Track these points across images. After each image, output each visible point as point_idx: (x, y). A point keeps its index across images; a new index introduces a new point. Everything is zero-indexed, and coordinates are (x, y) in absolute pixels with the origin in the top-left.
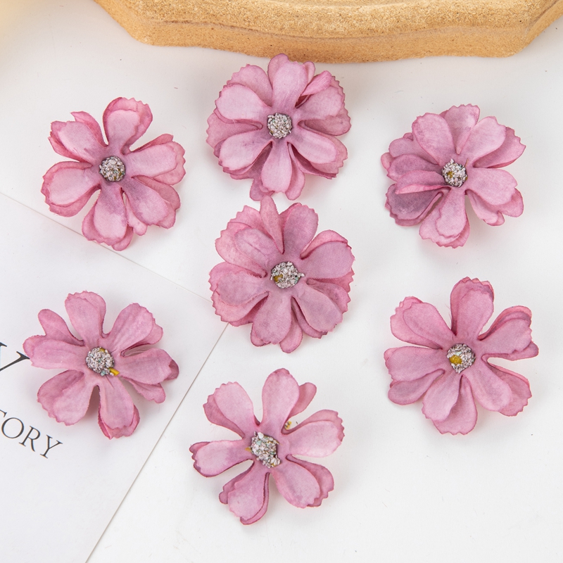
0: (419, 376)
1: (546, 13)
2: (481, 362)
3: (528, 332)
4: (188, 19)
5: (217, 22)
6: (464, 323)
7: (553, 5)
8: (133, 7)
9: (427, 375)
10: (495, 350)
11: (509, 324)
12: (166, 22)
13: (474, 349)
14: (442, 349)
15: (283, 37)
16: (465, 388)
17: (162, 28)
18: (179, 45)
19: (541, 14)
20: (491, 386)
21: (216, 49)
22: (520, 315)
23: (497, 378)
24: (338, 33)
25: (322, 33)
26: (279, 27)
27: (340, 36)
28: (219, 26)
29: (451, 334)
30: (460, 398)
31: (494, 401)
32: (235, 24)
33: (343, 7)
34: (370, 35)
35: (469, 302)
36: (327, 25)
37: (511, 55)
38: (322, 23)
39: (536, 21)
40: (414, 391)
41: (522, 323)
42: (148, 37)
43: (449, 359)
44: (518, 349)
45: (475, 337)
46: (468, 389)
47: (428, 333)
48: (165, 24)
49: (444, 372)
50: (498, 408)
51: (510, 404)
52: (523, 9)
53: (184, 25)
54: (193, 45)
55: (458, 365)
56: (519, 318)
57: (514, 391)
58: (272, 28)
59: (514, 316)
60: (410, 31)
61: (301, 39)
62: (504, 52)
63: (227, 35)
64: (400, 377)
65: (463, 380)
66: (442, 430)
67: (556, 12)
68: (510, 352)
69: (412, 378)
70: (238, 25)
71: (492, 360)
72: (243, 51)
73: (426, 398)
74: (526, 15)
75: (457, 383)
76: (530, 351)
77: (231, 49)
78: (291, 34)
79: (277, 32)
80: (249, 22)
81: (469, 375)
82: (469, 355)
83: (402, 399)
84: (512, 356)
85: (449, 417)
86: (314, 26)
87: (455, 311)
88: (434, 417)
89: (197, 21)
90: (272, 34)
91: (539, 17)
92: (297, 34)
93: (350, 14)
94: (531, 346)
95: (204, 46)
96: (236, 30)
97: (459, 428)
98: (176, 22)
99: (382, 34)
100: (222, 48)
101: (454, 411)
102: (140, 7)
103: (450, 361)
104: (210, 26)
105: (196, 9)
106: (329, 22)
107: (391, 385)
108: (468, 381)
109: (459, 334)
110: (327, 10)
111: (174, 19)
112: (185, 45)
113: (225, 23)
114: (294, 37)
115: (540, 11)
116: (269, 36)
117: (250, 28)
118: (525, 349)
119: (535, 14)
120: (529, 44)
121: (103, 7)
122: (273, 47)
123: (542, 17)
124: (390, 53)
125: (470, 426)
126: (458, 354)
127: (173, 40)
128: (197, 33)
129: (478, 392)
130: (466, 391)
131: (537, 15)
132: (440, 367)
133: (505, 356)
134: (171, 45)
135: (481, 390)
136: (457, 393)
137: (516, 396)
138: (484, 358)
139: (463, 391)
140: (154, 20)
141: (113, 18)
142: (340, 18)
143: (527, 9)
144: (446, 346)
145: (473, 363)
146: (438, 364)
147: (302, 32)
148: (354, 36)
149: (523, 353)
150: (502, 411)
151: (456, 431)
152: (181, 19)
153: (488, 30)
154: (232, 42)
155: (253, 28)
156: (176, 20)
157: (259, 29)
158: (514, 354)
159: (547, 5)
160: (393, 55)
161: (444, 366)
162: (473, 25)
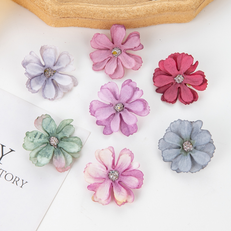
0: (103, 60)
1: (201, 5)
2: (124, 52)
3: (139, 40)
4: (69, 16)
5: (80, 17)
7: (203, 2)
8: (48, 13)
9: (105, 59)
10: (128, 48)
11: (132, 38)
12: (61, 18)
13: (121, 49)
14: (109, 50)
15: (105, 20)
16: (119, 62)
17: (59, 20)
18: (65, 26)
19: (199, 6)
20: (128, 60)
21: (79, 27)
22: (136, 35)
23: (130, 57)
24: (125, 17)
25: (119, 18)
26: (103, 17)
27: (126, 19)
28: (80, 18)
29: (112, 44)
30: (118, 65)
32: (86, 17)
33: (126, 8)
34: (137, 17)
35: (117, 32)
36: (121, 15)
37: (189, 22)
38: (119, 14)
39: (197, 8)
40: (101, 66)
41: (136, 37)
42: (54, 24)
43: (113, 53)
44: (136, 47)
46: (120, 62)
48: (60, 18)
49: (111, 58)
51: (135, 66)
52: (193, 4)
53: (67, 19)
54: (70, 26)
55: (116, 55)
56: (135, 36)
57: (136, 61)
58: (100, 18)
59: (133, 35)
60: (151, 15)
61: (111, 21)
62: (186, 21)
63: (83, 21)
64: (96, 62)
65: (118, 60)
66: (113, 78)
67: (204, 5)
68: (133, 48)
69: (100, 61)
70: (88, 17)
72: (89, 27)
73: (106, 67)
74: (194, 6)
75: (116, 61)
76: (140, 47)
77: (85, 26)
78: (108, 19)
79: (102, 19)
80: (92, 16)
81: (120, 57)
82: (119, 51)
83: (97, 69)
84: (134, 49)
85: (114, 73)
86: (116, 16)
88: (109, 73)
89: (72, 17)
90: (100, 20)
91: (199, 7)
92: (110, 19)
93: (129, 10)
94: (141, 45)
95: (75, 26)
96: (87, 19)
97: (118, 77)
98: (64, 18)
99: (141, 17)
100: (81, 27)
101: (116, 70)
102: (50, 13)
103: (113, 54)
104: (77, 18)
105: (71, 12)
106: (122, 14)
107: (93, 65)
108: (120, 60)
109: (115, 43)
110: (120, 9)
111: (63, 16)
112: (68, 26)
113: (83, 17)
114: (109, 20)
115: (199, 5)
116: (99, 20)
117: (92, 18)
118: (138, 46)
119: (197, 6)
120: (195, 17)
121: (36, 14)
122: (101, 25)
123: (200, 7)
124: (144, 24)
125: (122, 75)
126: (115, 51)
127: (63, 25)
128: (72, 21)
129: (123, 63)
130: (120, 63)
131: (198, 6)
132: (110, 56)
133: (132, 49)
134: (62, 26)
135: (125, 62)
136: (116, 64)
138: (124, 51)
139: (118, 63)
140: (56, 17)
141: (40, 18)
142: (126, 12)
143: (194, 4)
144: (111, 48)
145: (121, 53)
146: (109, 55)
147: (112, 18)
148: (131, 18)
149: (138, 48)
150: (133, 69)
151: (117, 78)
152: (66, 16)
153: (180, 13)
154: (85, 24)
155: (93, 18)
156: (64, 17)
157: (95, 18)
158: (135, 49)
159: (201, 2)
160: (145, 25)
161: (111, 56)
162: (175, 11)
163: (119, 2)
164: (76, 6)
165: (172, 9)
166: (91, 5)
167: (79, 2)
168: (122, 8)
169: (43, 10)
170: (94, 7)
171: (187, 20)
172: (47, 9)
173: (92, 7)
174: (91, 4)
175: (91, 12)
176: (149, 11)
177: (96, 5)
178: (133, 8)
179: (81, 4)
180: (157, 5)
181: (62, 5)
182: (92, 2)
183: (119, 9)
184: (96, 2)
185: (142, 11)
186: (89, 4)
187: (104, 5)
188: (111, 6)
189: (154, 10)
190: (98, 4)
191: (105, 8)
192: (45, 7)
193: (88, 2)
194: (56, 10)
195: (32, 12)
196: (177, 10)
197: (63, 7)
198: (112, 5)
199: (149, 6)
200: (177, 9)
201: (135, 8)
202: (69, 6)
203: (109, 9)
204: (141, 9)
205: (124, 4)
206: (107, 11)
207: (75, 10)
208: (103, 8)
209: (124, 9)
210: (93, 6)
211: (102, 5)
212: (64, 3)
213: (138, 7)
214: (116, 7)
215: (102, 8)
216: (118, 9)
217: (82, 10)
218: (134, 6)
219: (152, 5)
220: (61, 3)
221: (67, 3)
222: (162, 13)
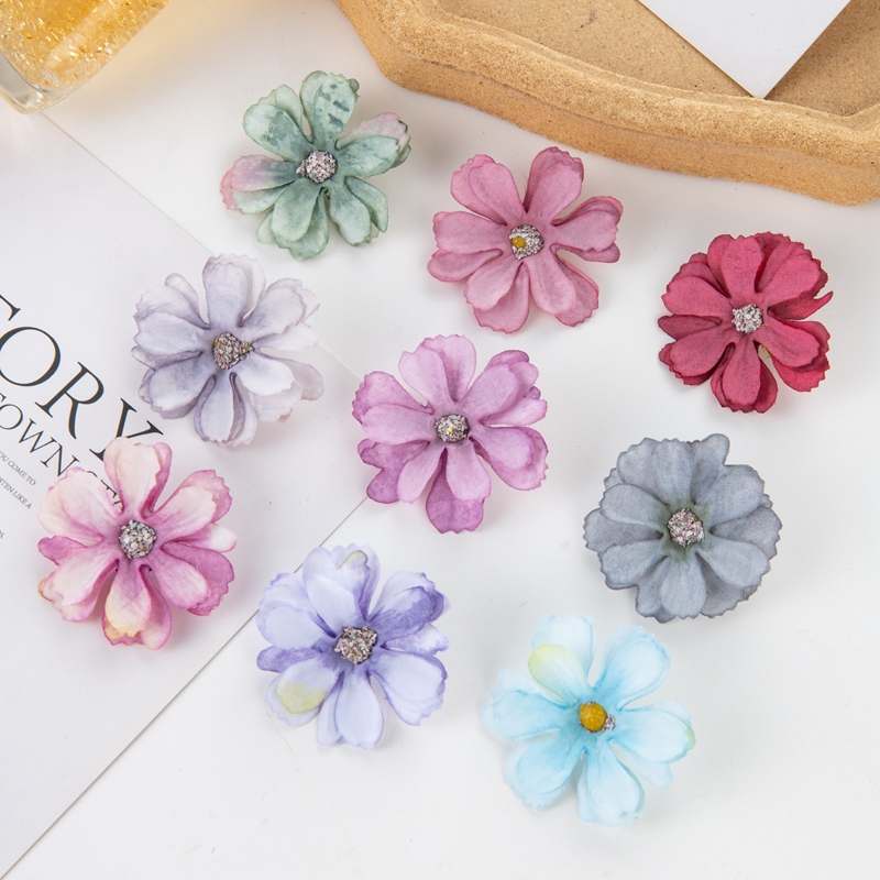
0: (470, 251)
2: (549, 252)
5: (488, 75)
6: (541, 200)
9: (481, 252)
12: (425, 61)
13: (544, 235)
14: (506, 224)
16: (522, 278)
20: (553, 283)
23: (563, 275)
24: (636, 124)
28: (490, 82)
29: (520, 209)
30: (514, 286)
31: (552, 302)
35: (554, 177)
40: (459, 269)
43: (511, 240)
45: (550, 220)
46: (526, 281)
47: (494, 202)
48: (422, 63)
49: (502, 253)
50: (555, 311)
51: (571, 311)
53: (447, 70)
55: (520, 249)
57: (579, 296)
58: (555, 99)
63: (498, 95)
64: (447, 247)
65: (522, 268)
66: (482, 322)
68: (586, 248)
69: (461, 252)
71: (563, 254)
73: (472, 279)
75: (513, 270)
76: (609, 254)
81: (530, 263)
82: (537, 241)
83: (443, 274)
84: (587, 255)
85: (494, 308)
87: (533, 183)
88: (477, 304)
89: (464, 68)
90: (553, 107)
97: (503, 324)
98: (437, 64)
101: (502, 302)
102: (397, 34)
103: (511, 242)
104: (478, 79)
107: (433, 256)
108: (528, 271)
109: (531, 211)
110: (630, 93)
111: (436, 59)
113: (498, 79)
114: (580, 116)
117: (527, 92)
118: (604, 250)
125: (517, 325)
126: (524, 236)
129: (536, 287)
130: (523, 283)
132: (498, 246)
133: (579, 252)
135: (541, 285)
136: (511, 283)
137: (580, 303)
138: (553, 248)
139: (518, 281)
140: (409, 54)
142: (644, 106)
144: (512, 222)
145: (539, 251)
146: (497, 242)
147: (592, 112)
149: (601, 254)
150: (559, 317)
151: (498, 327)
152: (444, 62)
155: (531, 94)
157: (538, 97)
158: (589, 253)
161: (503, 247)
162: (811, 154)
163: (641, 70)
164: (488, 37)
165: (804, 145)
166: (542, 49)
167: (509, 29)
168: (636, 90)
169: (377, 20)
170: (544, 58)
171: (847, 197)
172: (389, 19)
173: (539, 56)
174: (546, 49)
175: (529, 73)
176: (722, 126)
177: (559, 56)
178: (672, 102)
179: (511, 35)
180: (758, 115)
181: (447, 22)
182: (553, 43)
183: (625, 90)
184: (566, 45)
185: (700, 119)
186: (537, 44)
187: (587, 61)
188: (610, 72)
189: (743, 128)
190: (569, 53)
191: (582, 74)
192: (386, 11)
193: (539, 38)
194: (418, 31)
195: (346, 14)
196: (820, 151)
197: (444, 26)
198: (614, 70)
199: (730, 109)
200: (822, 149)
201: (680, 103)
202: (464, 31)
203: (593, 81)
204: (698, 114)
205: (654, 81)
206: (583, 84)
207: (480, 48)
208: (575, 71)
209: (642, 95)
210: (548, 55)
211: (578, 61)
212: (456, 17)
213: (693, 102)
214: (625, 80)
215: (571, 71)
216: (622, 87)
217: (502, 56)
218: (683, 96)
219: (740, 110)
220: (450, 14)
221: (467, 20)
222: (765, 146)
